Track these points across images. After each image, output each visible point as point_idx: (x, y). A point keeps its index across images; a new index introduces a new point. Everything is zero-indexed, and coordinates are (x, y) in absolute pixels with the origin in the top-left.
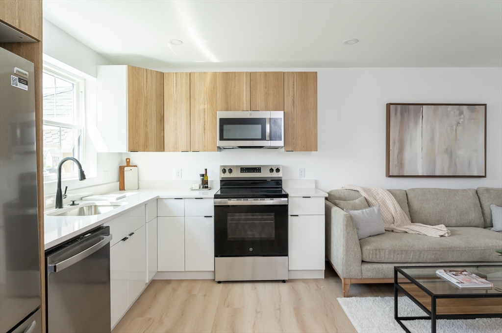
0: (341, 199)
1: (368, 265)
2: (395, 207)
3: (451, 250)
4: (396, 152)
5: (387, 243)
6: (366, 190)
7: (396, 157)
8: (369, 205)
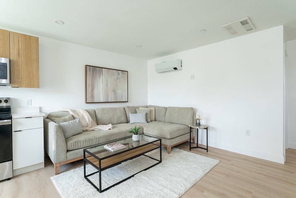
0: (57, 117)
1: (71, 152)
2: (88, 118)
3: (112, 135)
4: (90, 90)
5: (82, 138)
6: (72, 111)
7: (90, 93)
8: (74, 118)
